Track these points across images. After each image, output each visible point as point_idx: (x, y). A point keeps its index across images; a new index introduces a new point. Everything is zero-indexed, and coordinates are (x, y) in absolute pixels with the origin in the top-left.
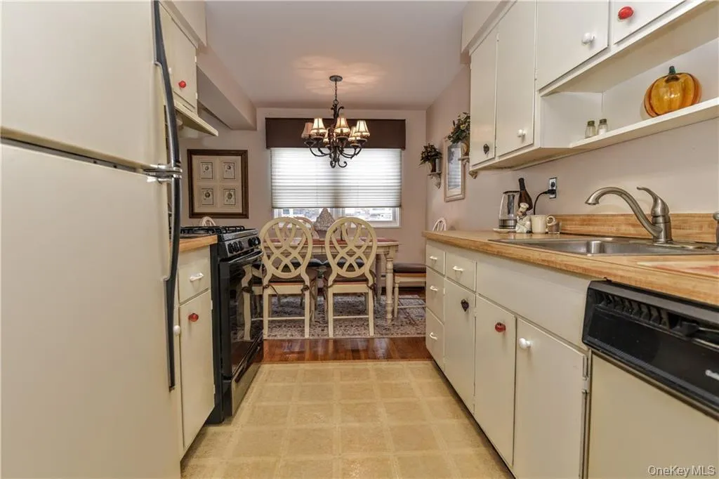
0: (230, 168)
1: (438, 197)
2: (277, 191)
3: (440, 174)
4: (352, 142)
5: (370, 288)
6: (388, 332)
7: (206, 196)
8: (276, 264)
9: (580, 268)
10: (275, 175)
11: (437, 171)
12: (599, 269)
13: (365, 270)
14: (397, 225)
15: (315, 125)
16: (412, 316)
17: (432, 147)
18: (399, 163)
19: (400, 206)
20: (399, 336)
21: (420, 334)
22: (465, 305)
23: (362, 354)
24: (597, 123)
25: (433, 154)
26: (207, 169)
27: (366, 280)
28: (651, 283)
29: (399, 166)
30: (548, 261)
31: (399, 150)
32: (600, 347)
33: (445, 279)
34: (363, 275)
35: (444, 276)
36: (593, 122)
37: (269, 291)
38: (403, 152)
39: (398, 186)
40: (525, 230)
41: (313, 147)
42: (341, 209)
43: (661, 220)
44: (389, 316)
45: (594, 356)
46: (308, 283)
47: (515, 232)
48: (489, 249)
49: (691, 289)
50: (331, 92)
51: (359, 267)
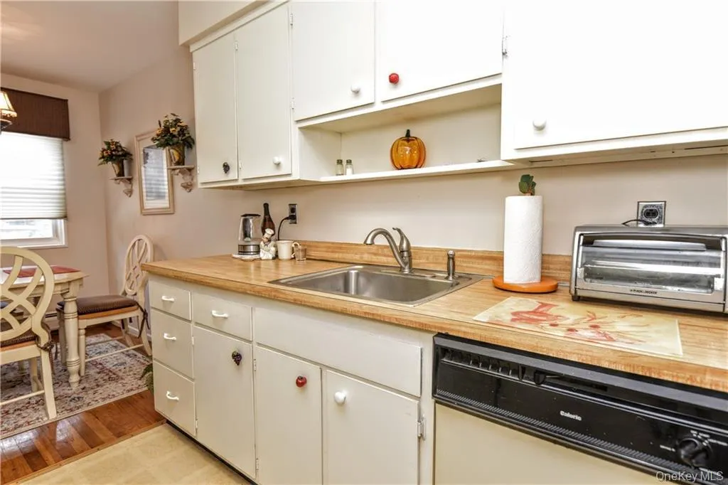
1: (127, 207)
3: (130, 180)
5: (45, 349)
6: (80, 403)
9: (416, 322)
11: (126, 176)
12: (439, 325)
13: (34, 323)
14: (62, 242)
16: (109, 366)
17: (118, 146)
18: (60, 157)
19: (65, 217)
20: (101, 403)
21: (132, 390)
22: (237, 358)
23: (48, 456)
24: (344, 163)
25: (120, 153)
27: (34, 338)
28: (497, 339)
29: (60, 162)
30: (373, 314)
31: (60, 139)
32: (454, 399)
33: (192, 325)
34: (30, 331)
35: (190, 321)
36: (341, 161)
38: (66, 144)
39: (60, 190)
40: (270, 257)
43: (405, 254)
44: (74, 378)
45: (437, 404)
47: (260, 259)
48: (277, 294)
49: (535, 345)
51: (21, 321)
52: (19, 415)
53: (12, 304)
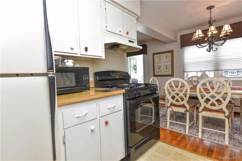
0: (167, 58)
2: (186, 65)
4: (222, 37)
5: (227, 117)
7: (159, 69)
8: (173, 98)
10: (185, 59)
13: (223, 106)
15: (197, 34)
23: (214, 155)
26: (159, 59)
27: (224, 112)
34: (222, 109)
37: (170, 109)
41: (198, 44)
42: (220, 71)
46: (188, 108)
50: (208, 16)
51: (219, 105)
52: (218, 137)
53: (216, 98)
